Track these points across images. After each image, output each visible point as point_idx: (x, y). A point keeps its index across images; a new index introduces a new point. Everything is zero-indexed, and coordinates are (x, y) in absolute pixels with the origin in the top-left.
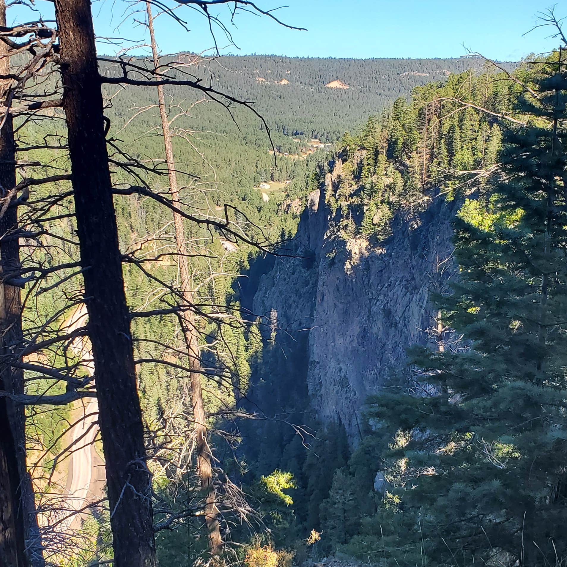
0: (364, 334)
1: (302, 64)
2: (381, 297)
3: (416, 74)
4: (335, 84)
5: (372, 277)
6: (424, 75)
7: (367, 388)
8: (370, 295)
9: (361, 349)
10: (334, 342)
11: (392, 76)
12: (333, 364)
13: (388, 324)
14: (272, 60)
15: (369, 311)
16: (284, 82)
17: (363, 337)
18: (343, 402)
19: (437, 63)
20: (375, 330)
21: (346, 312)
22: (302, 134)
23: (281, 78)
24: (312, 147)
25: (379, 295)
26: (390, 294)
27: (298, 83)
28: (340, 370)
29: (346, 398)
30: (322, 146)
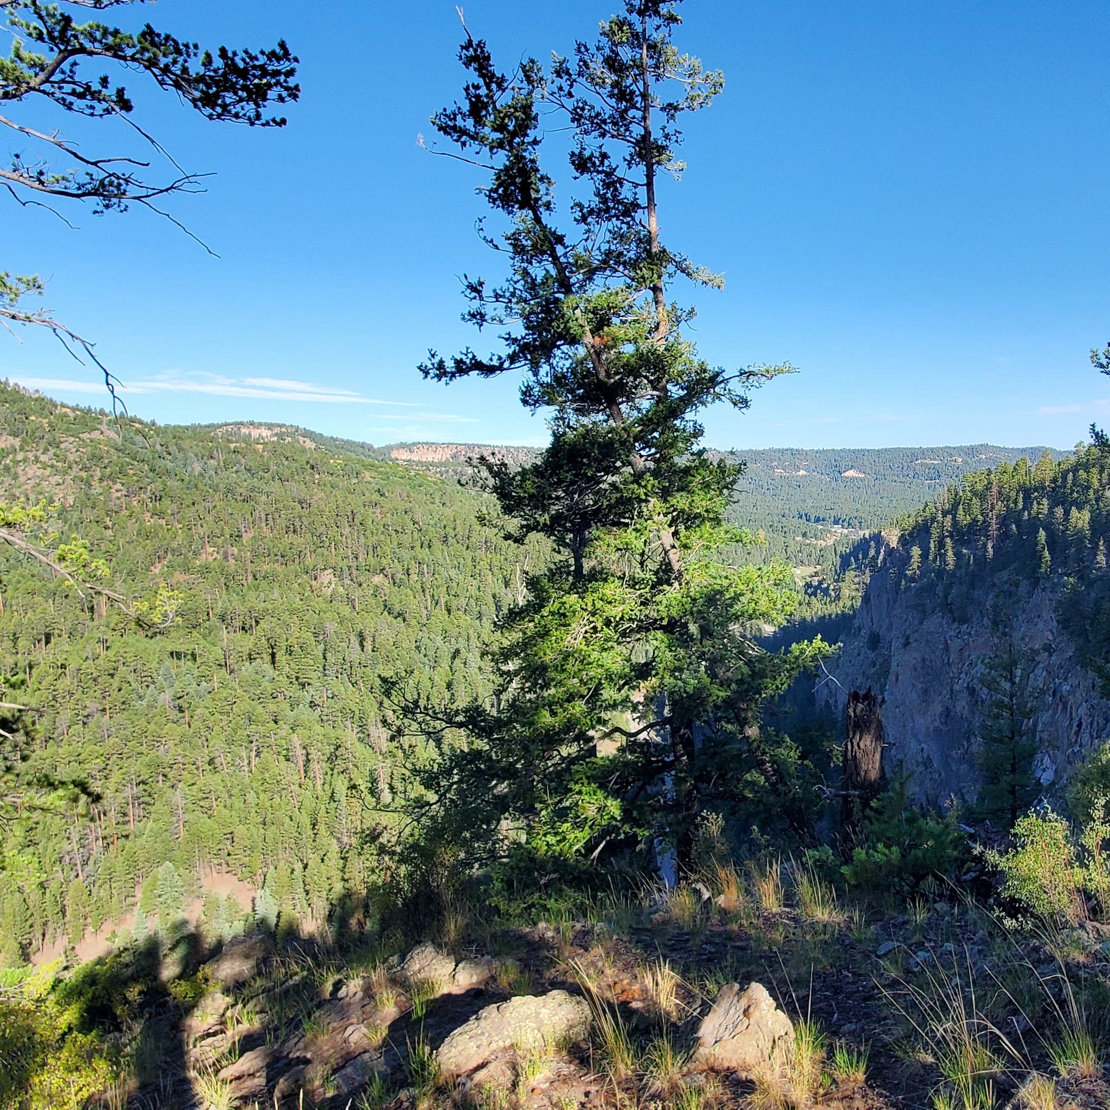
0: (947, 713)
1: (818, 455)
2: (963, 676)
3: (928, 461)
4: (851, 473)
5: (952, 655)
6: (936, 462)
7: (954, 768)
8: (951, 674)
9: (945, 729)
10: (913, 722)
11: (905, 464)
12: (913, 744)
13: (973, 702)
14: (789, 452)
15: (951, 690)
16: (802, 472)
17: (947, 716)
18: (928, 783)
19: (949, 451)
20: (958, 709)
21: (926, 692)
22: (824, 520)
23: (799, 469)
24: (835, 532)
25: (960, 673)
26: (973, 672)
27: (815, 474)
28: (922, 750)
29: (931, 779)
30: (846, 531)
